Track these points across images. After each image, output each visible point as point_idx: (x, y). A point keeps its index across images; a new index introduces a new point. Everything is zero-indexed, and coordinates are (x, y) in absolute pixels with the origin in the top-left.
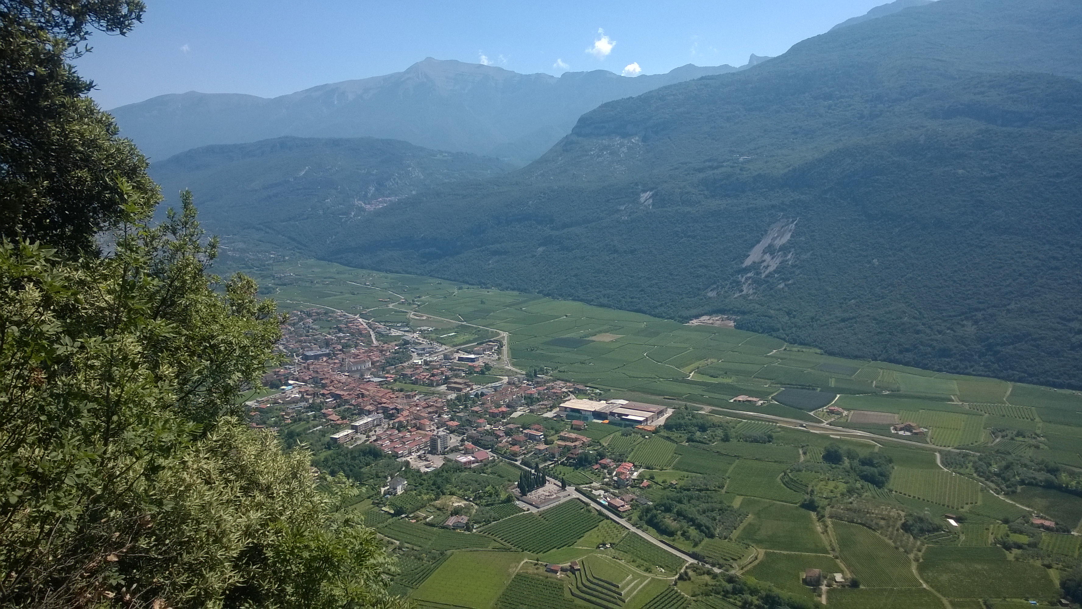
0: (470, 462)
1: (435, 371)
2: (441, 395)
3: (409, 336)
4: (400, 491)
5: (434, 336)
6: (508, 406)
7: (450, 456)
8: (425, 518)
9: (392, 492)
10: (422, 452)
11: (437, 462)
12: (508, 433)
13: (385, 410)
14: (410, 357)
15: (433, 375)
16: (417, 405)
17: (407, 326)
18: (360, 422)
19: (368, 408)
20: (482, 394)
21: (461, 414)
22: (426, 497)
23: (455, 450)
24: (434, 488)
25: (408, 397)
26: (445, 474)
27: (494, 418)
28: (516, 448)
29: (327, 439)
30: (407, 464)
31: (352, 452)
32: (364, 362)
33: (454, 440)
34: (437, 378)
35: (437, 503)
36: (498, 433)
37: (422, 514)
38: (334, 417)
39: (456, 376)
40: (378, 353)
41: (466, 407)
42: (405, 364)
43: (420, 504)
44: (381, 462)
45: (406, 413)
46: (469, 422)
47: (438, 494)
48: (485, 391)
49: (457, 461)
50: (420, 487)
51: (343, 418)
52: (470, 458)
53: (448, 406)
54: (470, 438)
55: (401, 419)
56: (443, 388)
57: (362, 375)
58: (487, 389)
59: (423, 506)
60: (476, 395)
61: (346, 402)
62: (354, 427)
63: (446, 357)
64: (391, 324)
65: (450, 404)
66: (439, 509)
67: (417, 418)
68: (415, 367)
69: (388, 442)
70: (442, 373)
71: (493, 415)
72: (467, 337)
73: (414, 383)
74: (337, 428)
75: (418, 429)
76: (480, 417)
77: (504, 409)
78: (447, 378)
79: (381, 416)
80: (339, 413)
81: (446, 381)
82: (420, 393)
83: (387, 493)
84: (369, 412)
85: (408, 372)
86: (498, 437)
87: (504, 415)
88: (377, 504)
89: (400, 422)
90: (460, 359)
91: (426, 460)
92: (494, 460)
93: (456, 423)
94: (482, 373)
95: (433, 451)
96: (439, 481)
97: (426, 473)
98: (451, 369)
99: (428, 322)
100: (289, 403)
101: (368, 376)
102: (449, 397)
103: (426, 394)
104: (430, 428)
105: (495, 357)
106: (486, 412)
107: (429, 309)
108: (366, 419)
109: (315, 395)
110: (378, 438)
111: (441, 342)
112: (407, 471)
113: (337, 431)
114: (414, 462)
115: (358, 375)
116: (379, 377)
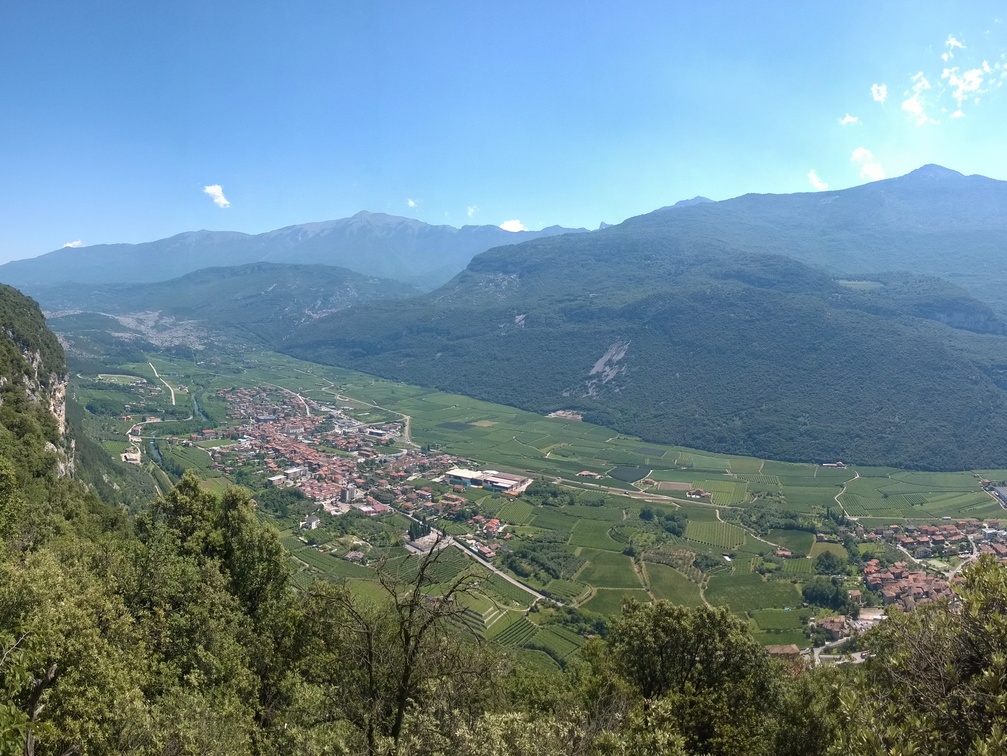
0: (369, 512)
1: (351, 440)
2: (356, 458)
3: (335, 413)
4: (314, 526)
5: (352, 414)
6: (405, 472)
7: (355, 505)
8: (331, 550)
9: (308, 526)
10: (334, 499)
11: (345, 509)
12: (404, 492)
13: (310, 464)
14: (334, 428)
15: (349, 443)
16: (334, 464)
17: (334, 404)
18: (291, 471)
19: (298, 461)
20: (385, 461)
21: (367, 475)
22: (333, 534)
23: (359, 501)
24: (340, 527)
25: (328, 457)
26: (349, 518)
27: (393, 480)
28: (409, 504)
29: (266, 480)
30: (322, 506)
31: (282, 492)
32: (299, 428)
33: (359, 494)
34: (352, 445)
35: (341, 539)
36: (396, 491)
37: (328, 546)
38: (272, 465)
39: (367, 445)
40: (310, 422)
41: (372, 469)
42: (329, 433)
43: (328, 539)
44: (303, 503)
45: (325, 469)
46: (373, 481)
47: (343, 533)
48: (388, 459)
49: (360, 510)
50: (330, 525)
51: (279, 467)
52: (370, 509)
53: (358, 467)
54: (372, 493)
55: (321, 472)
56: (356, 453)
57: (296, 437)
58: (391, 458)
59: (330, 540)
60: (380, 461)
61: (283, 455)
62: (285, 474)
63: (360, 430)
64: (322, 403)
65: (359, 465)
66: (342, 544)
67: (334, 473)
68: (336, 435)
69: (309, 489)
70: (356, 442)
71: (394, 478)
72: (378, 417)
73: (335, 447)
74: (274, 473)
75: (333, 481)
76: (382, 478)
77: (402, 473)
78: (359, 446)
79: (307, 468)
80: (276, 463)
81: (358, 448)
82: (337, 455)
83: (304, 526)
84: (298, 465)
85: (331, 438)
86: (396, 494)
87: (402, 478)
88: (296, 534)
89: (320, 475)
90: (371, 433)
91: (337, 506)
92: (391, 512)
93: (362, 481)
94: (387, 445)
95: (343, 499)
96: (344, 522)
97: (335, 516)
98: (363, 440)
99: (350, 403)
100: (242, 451)
101: (300, 438)
102: (359, 461)
103: (342, 456)
104: (342, 482)
105: (399, 434)
106: (387, 475)
107: (352, 394)
108: (295, 470)
109: (261, 447)
110: (303, 485)
111: (358, 419)
112: (321, 512)
113: (274, 475)
114: (327, 506)
115: (293, 437)
116: (309, 439)
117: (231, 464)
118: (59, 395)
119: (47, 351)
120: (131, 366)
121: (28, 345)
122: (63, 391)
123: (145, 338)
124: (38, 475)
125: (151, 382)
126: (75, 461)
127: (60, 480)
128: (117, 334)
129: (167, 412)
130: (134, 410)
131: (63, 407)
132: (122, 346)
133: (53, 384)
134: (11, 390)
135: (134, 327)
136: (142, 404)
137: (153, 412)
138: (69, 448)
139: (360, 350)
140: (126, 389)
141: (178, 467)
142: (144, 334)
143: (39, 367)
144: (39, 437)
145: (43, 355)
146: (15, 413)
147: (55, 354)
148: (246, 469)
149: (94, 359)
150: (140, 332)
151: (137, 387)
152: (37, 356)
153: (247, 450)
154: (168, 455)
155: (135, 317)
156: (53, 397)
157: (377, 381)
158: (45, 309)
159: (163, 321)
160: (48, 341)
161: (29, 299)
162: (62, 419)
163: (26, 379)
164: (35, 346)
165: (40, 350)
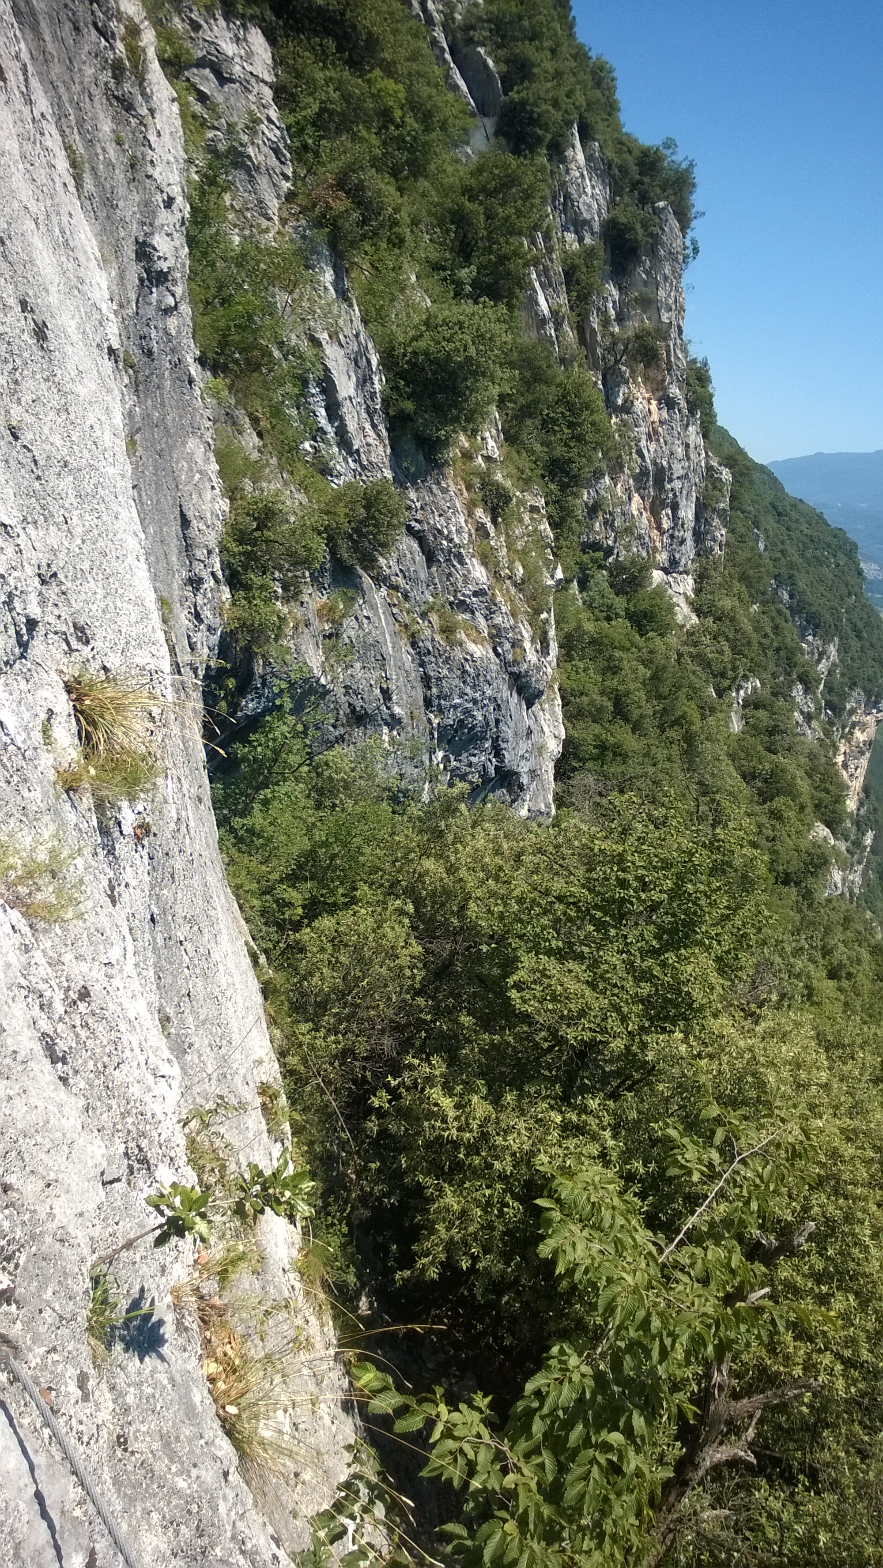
118: (860, 736)
119: (855, 644)
121: (817, 626)
122: (872, 730)
124: (786, 880)
126: (865, 873)
127: (829, 901)
131: (864, 762)
133: (853, 711)
134: (764, 707)
138: (858, 844)
143: (830, 672)
144: (802, 808)
145: (843, 650)
146: (764, 753)
147: (870, 653)
152: (832, 650)
156: (848, 737)
158: (870, 559)
160: (860, 625)
161: (838, 534)
162: (856, 785)
163: (798, 692)
164: (832, 630)
165: (841, 639)
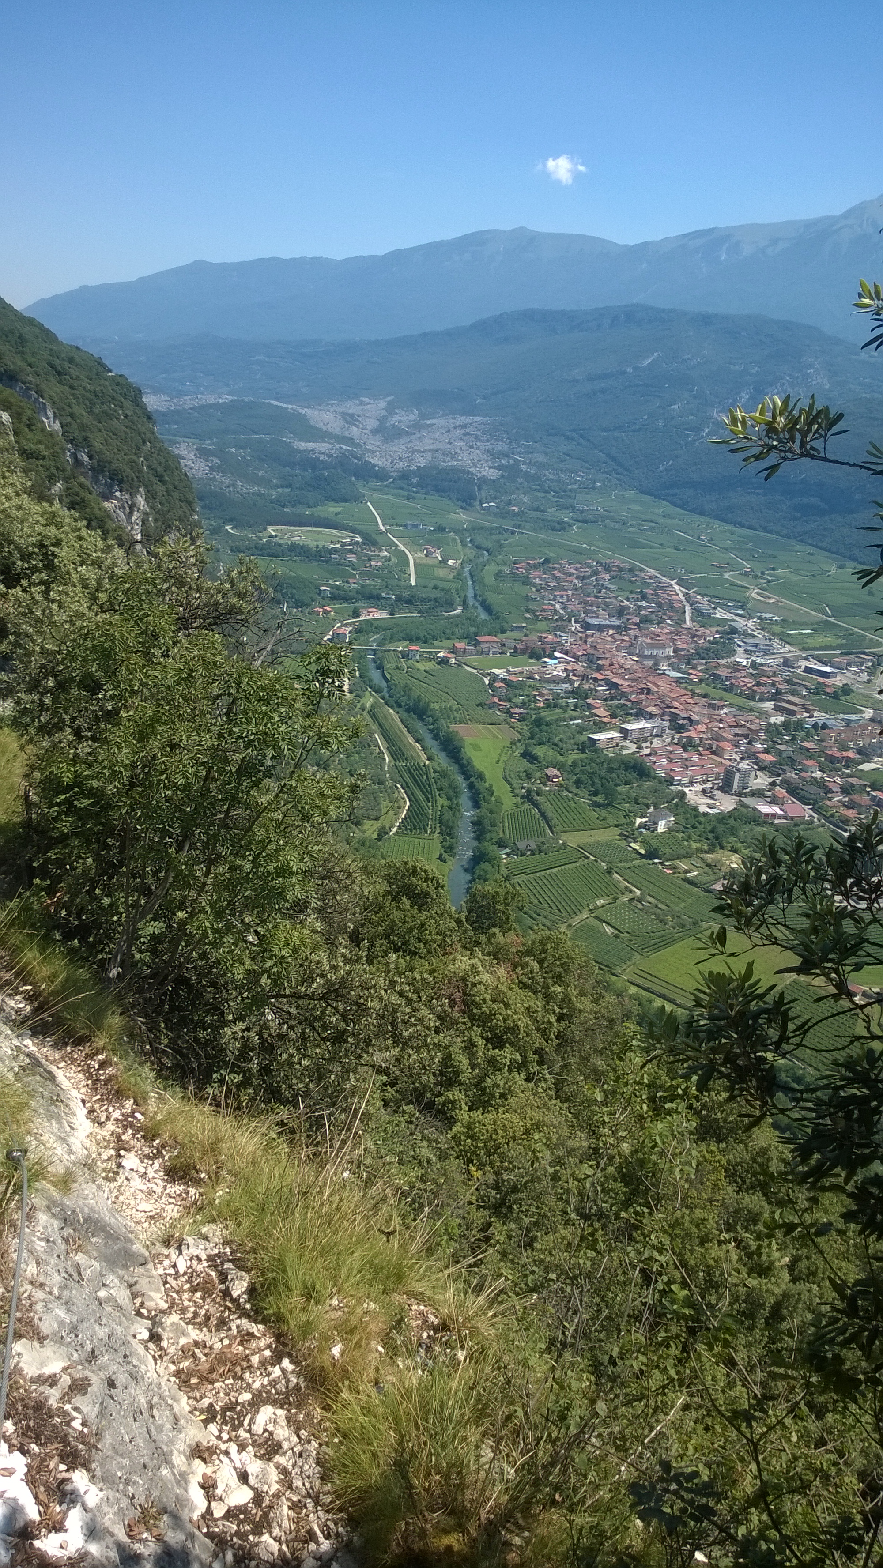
0: (774, 816)
1: (763, 680)
2: (763, 714)
3: (740, 623)
4: (661, 827)
5: (777, 629)
6: (860, 752)
7: (748, 801)
8: (686, 872)
9: (650, 827)
10: (709, 785)
11: (727, 804)
12: (845, 790)
13: (674, 718)
14: (733, 653)
15: (758, 684)
16: (721, 721)
17: (742, 607)
18: (633, 726)
19: (652, 709)
20: (825, 726)
21: (783, 748)
22: (694, 846)
23: (758, 794)
24: (710, 836)
25: (712, 706)
26: (731, 822)
27: (831, 764)
28: (851, 813)
29: (583, 738)
30: (683, 795)
31: (610, 760)
32: (664, 646)
33: (761, 781)
34: (763, 689)
35: (709, 857)
36: (831, 786)
37: (683, 865)
38: (601, 712)
39: (794, 693)
40: (687, 638)
41: (794, 739)
42: (723, 661)
43: (683, 852)
44: (647, 785)
45: (701, 728)
46: (792, 762)
47: (713, 845)
48: (830, 723)
49: (755, 809)
50: (691, 831)
51: (613, 716)
52: (777, 810)
53: (767, 731)
54: (786, 784)
55: (693, 734)
56: (769, 705)
57: (656, 664)
58: (836, 721)
59: (688, 856)
60: (815, 726)
61: (624, 695)
62: (623, 731)
63: (786, 663)
64: (719, 601)
65: (772, 730)
66: (708, 865)
67: (717, 738)
68: (736, 667)
69: (664, 761)
70: (773, 684)
71: (832, 759)
72: (829, 640)
73: (729, 690)
74: (601, 727)
75: (713, 753)
76: (811, 758)
77: (851, 754)
78: (779, 692)
79: (667, 724)
80: (609, 708)
81: (776, 697)
82: (731, 705)
83: (643, 826)
84: (651, 716)
85: (723, 673)
86: (829, 791)
87: (849, 763)
88: (626, 838)
89: (690, 738)
90: (808, 670)
91: (712, 798)
92: (811, 822)
93: (770, 758)
94: (835, 696)
95: (726, 787)
96: (721, 828)
97: (706, 814)
98: (788, 682)
99: (775, 608)
100: (548, 681)
101: (663, 666)
102: (772, 720)
103: (740, 708)
104: (731, 755)
105: (865, 677)
106: (822, 752)
107: (785, 589)
108: (643, 724)
109: (584, 677)
110: (653, 753)
111: (785, 639)
112: (679, 803)
113: (601, 730)
114: (693, 795)
115: (650, 663)
116: (679, 671)
117: (524, 703)
119: (160, 489)
120: (331, 509)
121: (121, 481)
123: (360, 453)
125: (370, 541)
128: (303, 446)
129: (399, 599)
130: (338, 596)
132: (314, 468)
135: (337, 431)
136: (353, 585)
137: (373, 599)
139: (814, 501)
140: (321, 556)
141: (419, 699)
142: (358, 445)
145: (151, 497)
148: (549, 715)
149: (259, 494)
150: (350, 441)
151: (343, 551)
152: (140, 500)
153: (556, 680)
154: (399, 679)
155: (341, 409)
157: (841, 567)
159: (394, 420)
161: (120, 382)
164: (136, 483)
165: (146, 486)
